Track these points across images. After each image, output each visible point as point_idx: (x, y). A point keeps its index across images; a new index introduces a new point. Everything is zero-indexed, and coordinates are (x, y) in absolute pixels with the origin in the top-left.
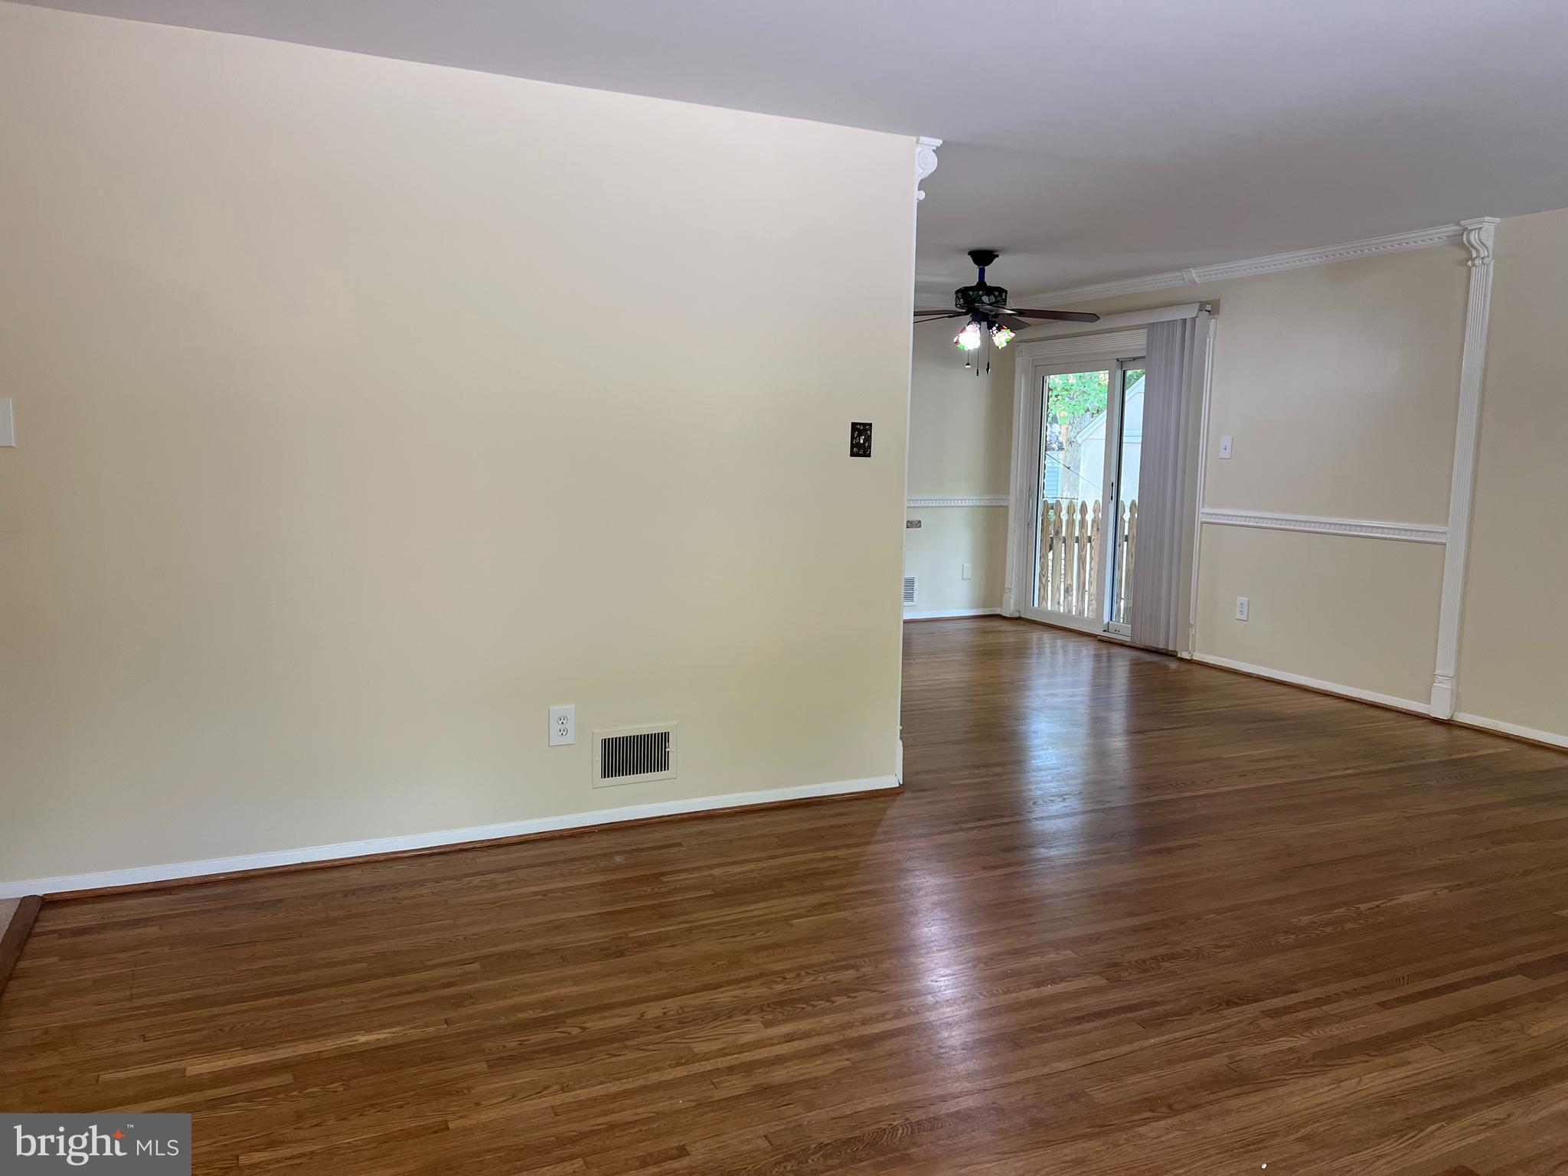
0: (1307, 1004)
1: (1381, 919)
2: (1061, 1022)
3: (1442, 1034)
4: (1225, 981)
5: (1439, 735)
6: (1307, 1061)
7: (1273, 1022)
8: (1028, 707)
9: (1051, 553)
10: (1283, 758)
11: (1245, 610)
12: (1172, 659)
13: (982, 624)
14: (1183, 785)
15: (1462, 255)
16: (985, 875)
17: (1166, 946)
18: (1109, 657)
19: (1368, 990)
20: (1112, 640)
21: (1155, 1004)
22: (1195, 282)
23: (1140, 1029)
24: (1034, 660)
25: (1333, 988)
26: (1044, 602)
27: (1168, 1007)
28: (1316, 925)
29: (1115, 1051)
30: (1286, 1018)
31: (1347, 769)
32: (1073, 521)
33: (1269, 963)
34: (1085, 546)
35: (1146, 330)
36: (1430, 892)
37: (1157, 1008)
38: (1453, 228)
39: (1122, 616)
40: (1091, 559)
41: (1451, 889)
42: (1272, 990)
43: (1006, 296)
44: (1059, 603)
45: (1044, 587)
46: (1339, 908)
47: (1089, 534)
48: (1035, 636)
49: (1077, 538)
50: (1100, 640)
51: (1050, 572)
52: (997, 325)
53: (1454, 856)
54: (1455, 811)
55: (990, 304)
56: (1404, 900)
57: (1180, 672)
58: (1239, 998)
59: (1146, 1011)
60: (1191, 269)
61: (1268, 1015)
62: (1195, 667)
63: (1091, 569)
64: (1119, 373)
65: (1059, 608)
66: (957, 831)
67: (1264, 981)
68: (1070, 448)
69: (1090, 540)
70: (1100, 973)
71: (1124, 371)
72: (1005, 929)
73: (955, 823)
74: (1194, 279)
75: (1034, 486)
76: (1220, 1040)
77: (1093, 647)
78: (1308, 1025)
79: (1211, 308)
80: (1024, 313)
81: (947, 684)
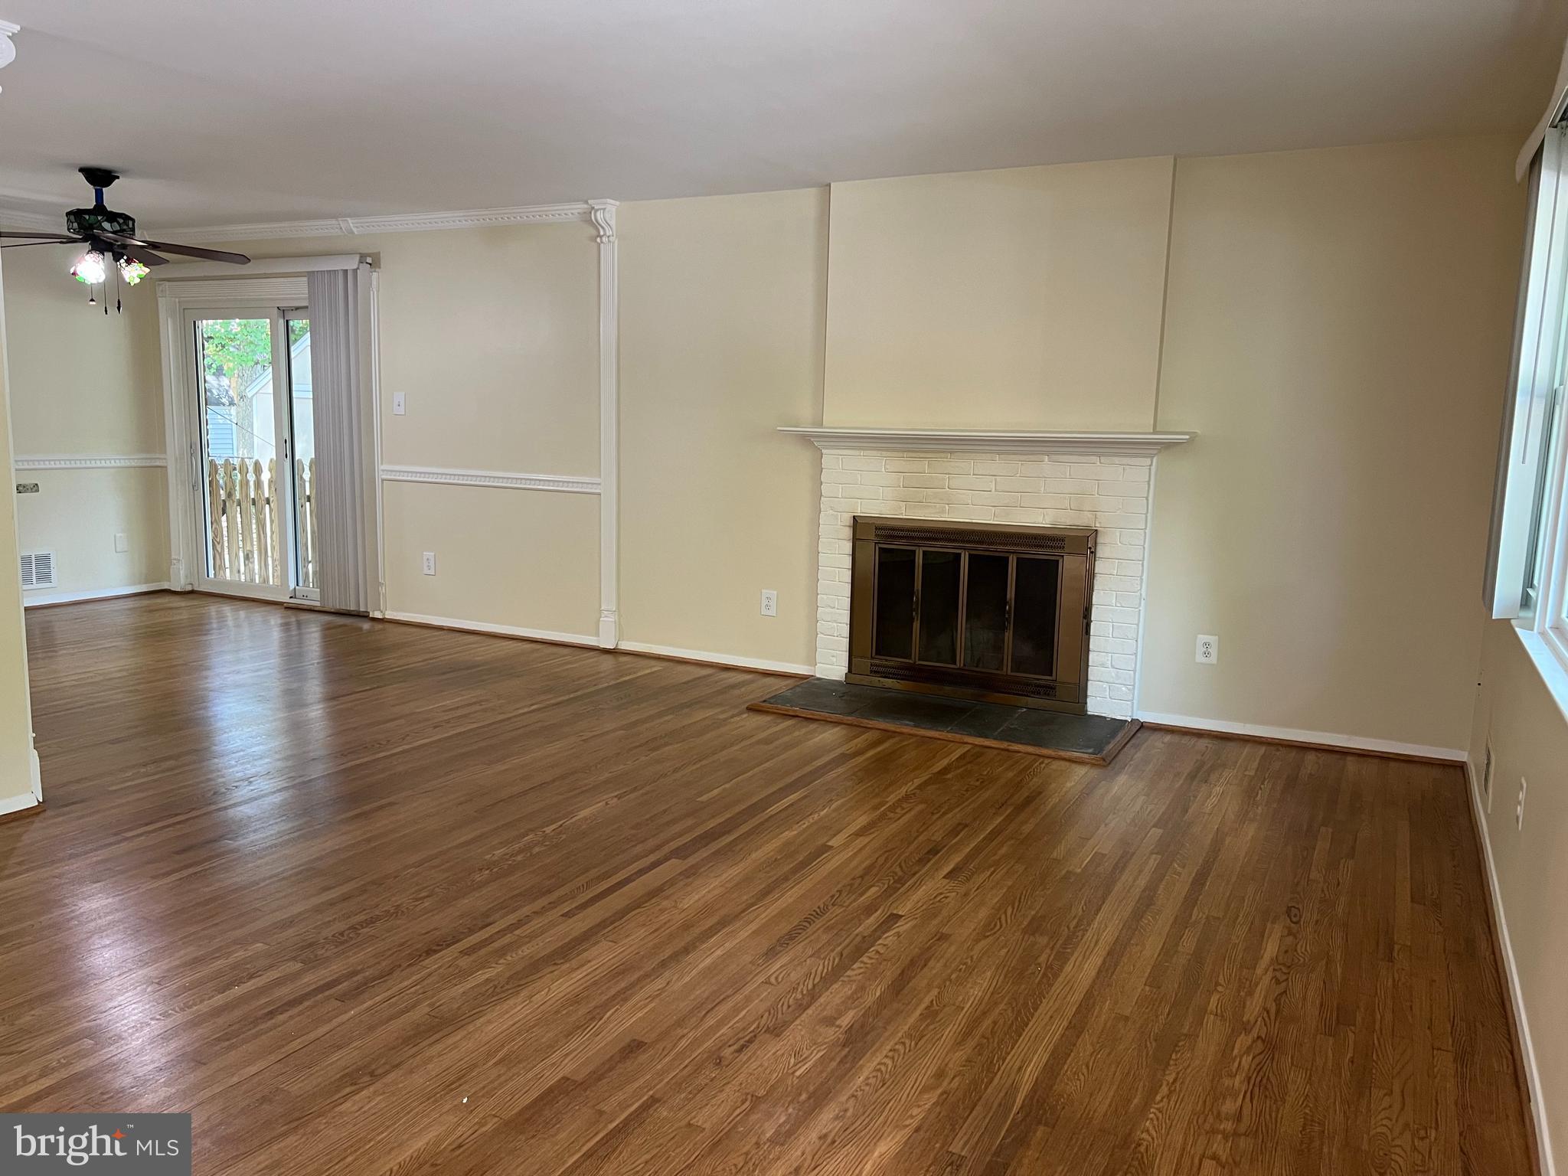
0: (502, 933)
1: (564, 836)
2: (252, 1023)
3: (615, 927)
4: (423, 932)
5: (608, 663)
6: (502, 987)
7: (472, 958)
8: (206, 689)
9: (224, 518)
10: (475, 703)
11: (432, 566)
12: (366, 619)
13: (145, 602)
14: (378, 746)
15: (594, 232)
16: (156, 885)
17: (365, 912)
18: (299, 624)
19: (553, 905)
20: (301, 607)
21: (355, 973)
22: (353, 233)
23: (339, 1003)
24: (213, 637)
25: (526, 910)
26: (222, 572)
27: (367, 973)
28: (507, 857)
29: (312, 1036)
30: (483, 952)
31: (532, 705)
32: (248, 482)
33: (465, 903)
34: (263, 508)
35: (305, 279)
36: (604, 802)
37: (355, 979)
38: (581, 207)
39: (311, 580)
40: (272, 522)
41: (619, 797)
42: (469, 928)
43: (133, 225)
44: (239, 572)
45: (220, 554)
46: (528, 835)
47: (267, 495)
48: (213, 609)
49: (253, 499)
50: (287, 608)
51: (226, 539)
52: (125, 257)
53: (622, 767)
54: (621, 728)
55: (114, 232)
56: (581, 816)
57: (374, 632)
58: (438, 945)
59: (345, 984)
60: (348, 219)
61: (466, 954)
62: (387, 625)
63: (272, 533)
64: (281, 322)
65: (239, 577)
66: (119, 842)
67: (461, 922)
68: (241, 404)
69: (268, 501)
70: (294, 959)
71: (287, 321)
72: (181, 939)
73: (115, 834)
74: (351, 229)
75: (196, 444)
76: (420, 992)
77: (280, 615)
78: (502, 952)
79: (372, 260)
80: (159, 247)
81: (100, 675)
